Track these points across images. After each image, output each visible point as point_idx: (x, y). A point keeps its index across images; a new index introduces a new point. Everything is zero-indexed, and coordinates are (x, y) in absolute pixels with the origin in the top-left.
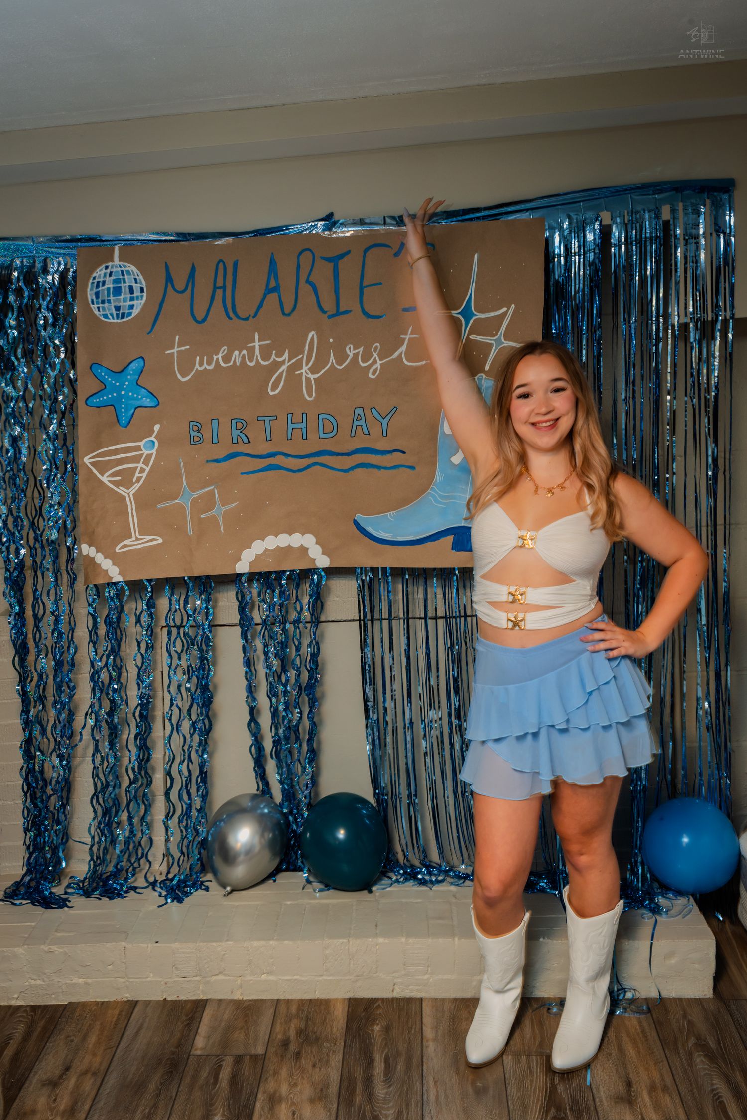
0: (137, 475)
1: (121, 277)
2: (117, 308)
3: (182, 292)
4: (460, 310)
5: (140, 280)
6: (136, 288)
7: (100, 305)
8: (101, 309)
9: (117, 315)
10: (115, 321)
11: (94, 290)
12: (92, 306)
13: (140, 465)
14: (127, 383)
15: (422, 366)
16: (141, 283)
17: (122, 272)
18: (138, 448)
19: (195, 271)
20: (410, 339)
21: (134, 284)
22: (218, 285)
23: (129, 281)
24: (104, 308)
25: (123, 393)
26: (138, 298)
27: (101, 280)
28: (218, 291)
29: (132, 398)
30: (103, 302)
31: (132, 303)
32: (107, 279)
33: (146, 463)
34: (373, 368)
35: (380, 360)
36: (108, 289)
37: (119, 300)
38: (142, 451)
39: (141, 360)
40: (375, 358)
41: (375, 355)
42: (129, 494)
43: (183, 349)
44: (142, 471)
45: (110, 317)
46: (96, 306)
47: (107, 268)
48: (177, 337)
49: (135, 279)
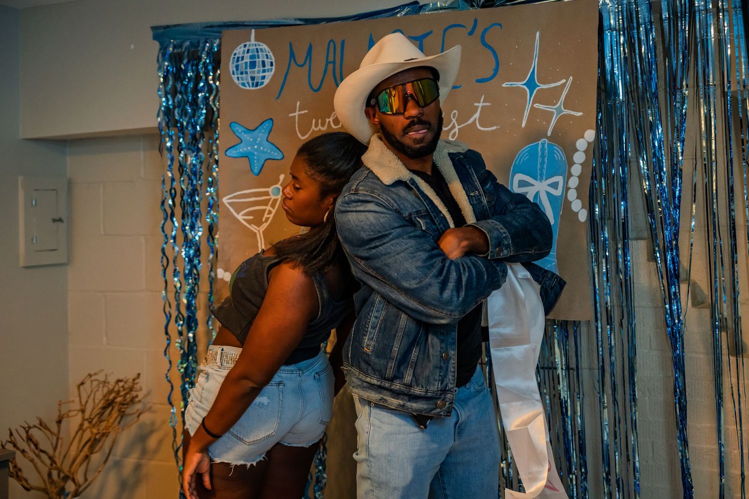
0: (266, 216)
1: (256, 54)
2: (253, 78)
3: (301, 66)
4: (525, 82)
5: (270, 56)
6: (267, 61)
7: (240, 76)
8: (240, 78)
9: (253, 84)
10: (251, 88)
11: (235, 64)
12: (233, 76)
13: (269, 208)
14: (259, 139)
15: (493, 131)
16: (271, 59)
17: (257, 49)
18: (267, 194)
19: (311, 49)
20: (483, 107)
21: (265, 60)
22: (329, 60)
23: (262, 57)
24: (242, 78)
25: (256, 147)
26: (268, 70)
27: (241, 56)
28: (329, 64)
29: (263, 152)
30: (242, 73)
31: (264, 74)
32: (246, 55)
33: (273, 206)
34: (453, 132)
35: (458, 125)
36: (246, 63)
37: (254, 72)
38: (269, 195)
39: (270, 121)
40: (454, 123)
41: (454, 120)
42: (259, 231)
43: (303, 112)
44: (270, 212)
45: (247, 85)
46: (236, 76)
47: (245, 46)
48: (298, 103)
49: (267, 55)
